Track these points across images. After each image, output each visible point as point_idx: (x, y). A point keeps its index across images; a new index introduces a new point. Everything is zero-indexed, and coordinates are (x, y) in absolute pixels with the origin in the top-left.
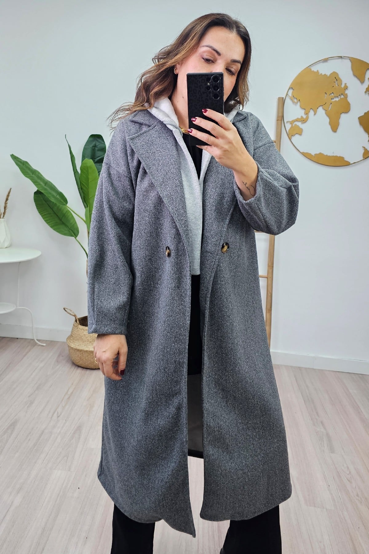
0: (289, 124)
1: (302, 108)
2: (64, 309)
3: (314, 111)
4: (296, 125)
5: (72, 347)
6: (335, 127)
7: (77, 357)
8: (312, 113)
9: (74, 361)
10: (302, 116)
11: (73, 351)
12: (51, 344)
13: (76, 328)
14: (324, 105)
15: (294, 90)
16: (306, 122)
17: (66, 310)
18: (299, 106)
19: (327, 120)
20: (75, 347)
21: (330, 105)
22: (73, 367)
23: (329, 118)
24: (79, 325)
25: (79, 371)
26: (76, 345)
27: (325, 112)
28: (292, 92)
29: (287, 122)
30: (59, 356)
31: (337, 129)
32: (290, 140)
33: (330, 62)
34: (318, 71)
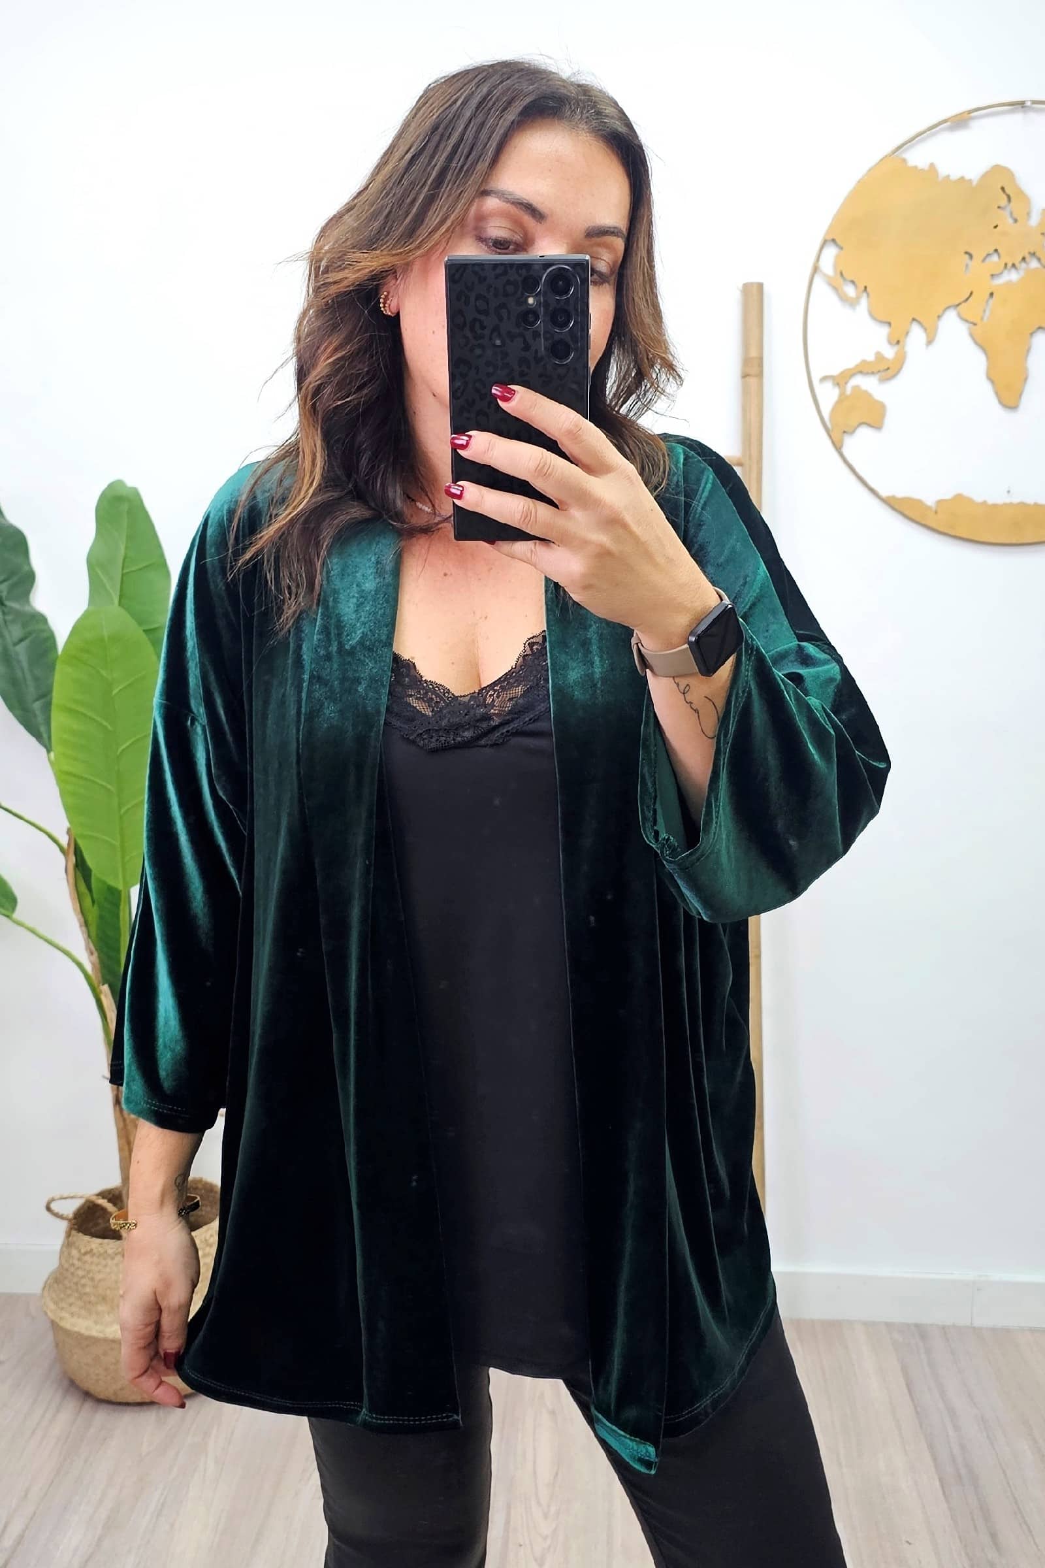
0: (829, 385)
1: (877, 320)
3: (925, 330)
4: (856, 388)
5: (65, 1325)
6: (1009, 389)
8: (917, 335)
10: (879, 354)
11: (71, 1344)
14: (967, 300)
15: (841, 248)
16: (896, 375)
18: (866, 313)
19: (979, 361)
21: (987, 301)
23: (988, 357)
27: (969, 329)
28: (837, 257)
29: (824, 379)
31: (1020, 397)
32: (838, 448)
33: (980, 128)
34: (932, 166)
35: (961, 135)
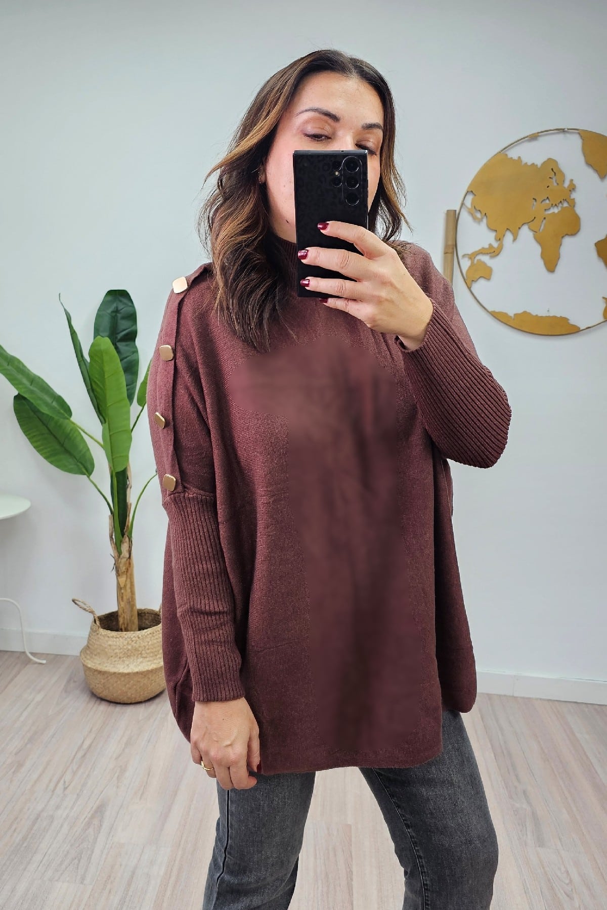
0: (466, 259)
1: (490, 229)
2: (73, 601)
3: (513, 234)
4: (479, 260)
5: (89, 666)
6: (551, 262)
7: (98, 684)
8: (509, 237)
9: (93, 691)
10: (490, 244)
11: (92, 674)
12: (55, 659)
13: (95, 634)
14: (533, 220)
15: (475, 195)
16: (498, 254)
17: (77, 602)
18: (486, 226)
19: (538, 249)
20: (94, 666)
21: (543, 221)
22: (94, 700)
23: (542, 248)
24: (99, 628)
25: (103, 707)
26: (95, 663)
27: (534, 235)
28: (473, 199)
29: (463, 256)
30: (69, 681)
31: (556, 265)
32: (470, 289)
33: (543, 141)
34: (519, 158)
35: (534, 144)
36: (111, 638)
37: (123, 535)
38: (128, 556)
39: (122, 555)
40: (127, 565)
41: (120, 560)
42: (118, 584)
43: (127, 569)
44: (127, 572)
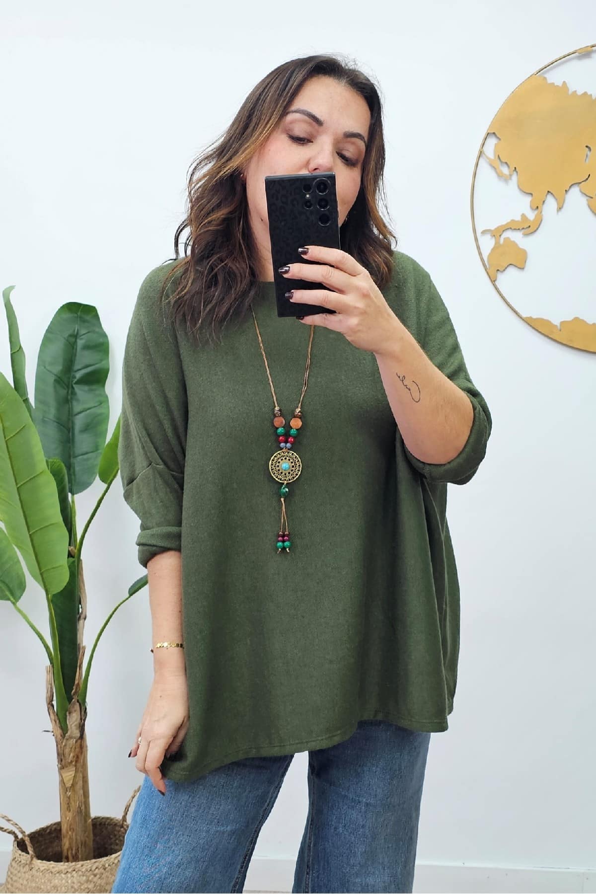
0: (488, 236)
1: (525, 192)
3: (556, 199)
4: (507, 240)
8: (551, 203)
10: (523, 216)
13: (27, 868)
14: (587, 180)
15: (499, 139)
16: (537, 229)
18: (516, 188)
24: (35, 859)
27: (587, 200)
28: (498, 146)
29: (484, 232)
32: (493, 281)
34: (564, 83)
36: (57, 875)
37: (70, 699)
38: (79, 735)
39: (69, 732)
40: (77, 750)
41: (65, 741)
42: (62, 782)
43: (78, 757)
44: (76, 762)
